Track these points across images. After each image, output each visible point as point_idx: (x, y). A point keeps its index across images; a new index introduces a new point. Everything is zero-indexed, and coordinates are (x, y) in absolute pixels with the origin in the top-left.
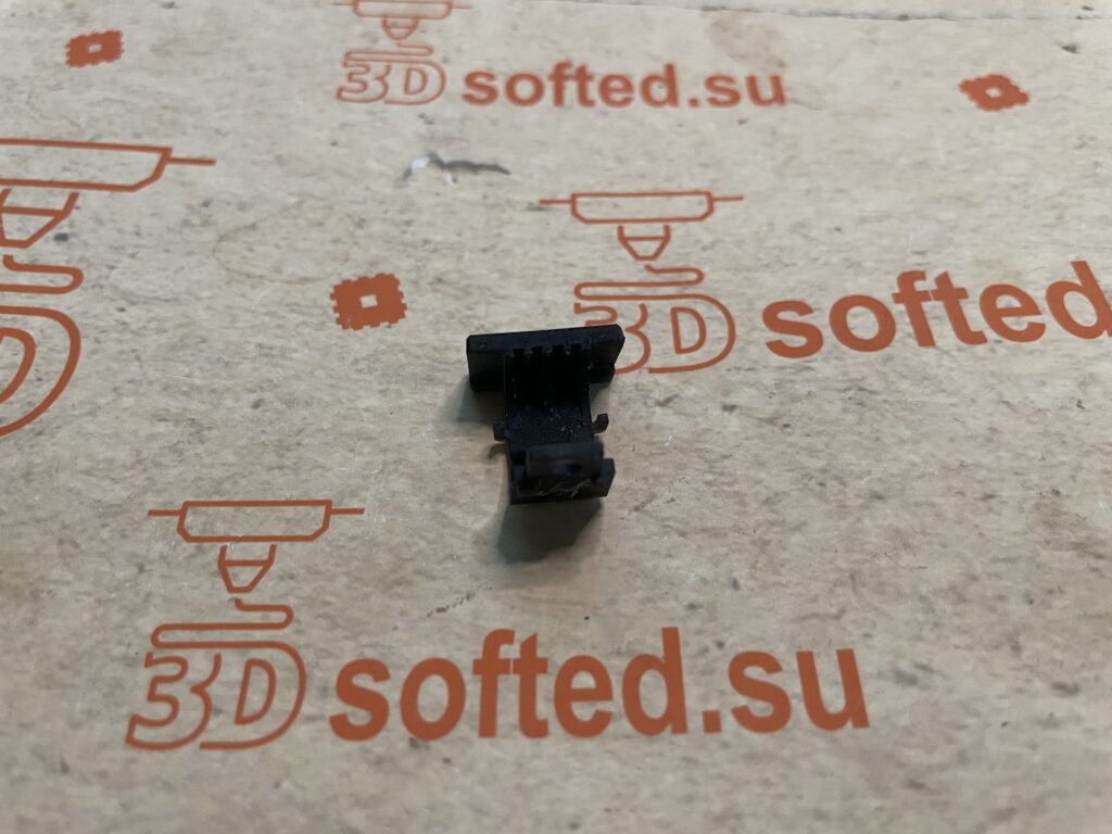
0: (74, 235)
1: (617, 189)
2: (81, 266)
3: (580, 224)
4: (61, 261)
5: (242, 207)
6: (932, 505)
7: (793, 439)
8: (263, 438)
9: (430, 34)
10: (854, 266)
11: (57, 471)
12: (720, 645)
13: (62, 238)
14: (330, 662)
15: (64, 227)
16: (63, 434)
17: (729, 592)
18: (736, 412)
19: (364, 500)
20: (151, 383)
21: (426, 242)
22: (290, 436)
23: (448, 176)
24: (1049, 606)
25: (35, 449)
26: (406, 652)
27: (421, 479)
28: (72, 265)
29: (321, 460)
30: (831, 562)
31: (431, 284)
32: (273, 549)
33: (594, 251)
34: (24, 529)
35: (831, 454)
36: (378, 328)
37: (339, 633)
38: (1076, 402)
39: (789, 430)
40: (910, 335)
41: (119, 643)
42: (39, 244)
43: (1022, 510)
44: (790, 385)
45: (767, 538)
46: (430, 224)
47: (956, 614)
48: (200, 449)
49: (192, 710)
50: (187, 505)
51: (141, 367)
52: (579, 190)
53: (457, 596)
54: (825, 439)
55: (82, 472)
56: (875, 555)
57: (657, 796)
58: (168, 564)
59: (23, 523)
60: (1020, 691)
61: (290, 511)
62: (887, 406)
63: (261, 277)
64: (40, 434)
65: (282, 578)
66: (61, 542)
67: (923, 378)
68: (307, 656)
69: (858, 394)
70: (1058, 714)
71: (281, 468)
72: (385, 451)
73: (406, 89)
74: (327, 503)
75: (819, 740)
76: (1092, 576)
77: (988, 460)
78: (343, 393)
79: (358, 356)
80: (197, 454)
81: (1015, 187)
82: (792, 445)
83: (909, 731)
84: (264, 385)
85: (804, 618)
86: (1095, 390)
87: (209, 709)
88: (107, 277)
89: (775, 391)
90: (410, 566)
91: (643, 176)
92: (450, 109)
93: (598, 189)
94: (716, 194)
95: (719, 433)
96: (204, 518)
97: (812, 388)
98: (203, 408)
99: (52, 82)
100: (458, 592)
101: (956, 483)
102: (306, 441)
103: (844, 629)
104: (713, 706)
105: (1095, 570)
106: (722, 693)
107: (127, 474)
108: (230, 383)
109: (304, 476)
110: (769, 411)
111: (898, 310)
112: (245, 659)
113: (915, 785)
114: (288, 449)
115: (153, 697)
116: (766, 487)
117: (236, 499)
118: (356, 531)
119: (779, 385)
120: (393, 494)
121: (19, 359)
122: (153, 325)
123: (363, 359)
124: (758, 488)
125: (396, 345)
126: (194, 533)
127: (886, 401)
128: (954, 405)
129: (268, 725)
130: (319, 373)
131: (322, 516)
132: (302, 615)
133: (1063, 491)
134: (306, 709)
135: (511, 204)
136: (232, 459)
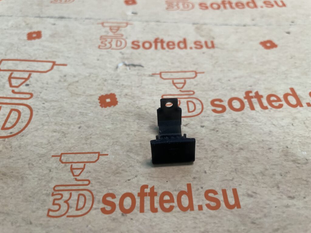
0: (31, 84)
1: (172, 70)
2: (33, 92)
3: (162, 80)
4: (27, 91)
5: (74, 76)
6: (255, 151)
7: (219, 134)
8: (82, 136)
9: (122, 31)
10: (234, 90)
11: (28, 146)
12: (202, 188)
13: (27, 85)
14: (100, 194)
15: (28, 82)
16: (29, 136)
17: (204, 174)
18: (204, 128)
19: (108, 152)
20: (52, 122)
21: (123, 85)
22: (88, 136)
23: (128, 68)
24: (286, 177)
25: (22, 140)
26: (120, 191)
27: (123, 146)
28: (31, 92)
29: (97, 142)
30: (230, 166)
31: (124, 96)
32: (85, 165)
33: (166, 87)
34: (19, 161)
35: (229, 138)
36: (111, 107)
37: (102, 186)
38: (291, 124)
39: (218, 132)
40: (248, 107)
41: (45, 190)
42: (21, 87)
43: (279, 152)
44: (218, 120)
45: (213, 160)
46: (124, 80)
47: (262, 179)
48: (65, 139)
49: (64, 207)
50: (62, 154)
51: (49, 118)
52: (162, 71)
53: (133, 176)
54: (227, 134)
55: (35, 146)
56: (241, 164)
57: (187, 227)
58: (57, 169)
59: (19, 159)
60: (280, 198)
61: (89, 155)
62: (243, 126)
63: (80, 95)
64: (23, 136)
65: (87, 172)
66: (29, 164)
67: (252, 118)
68: (94, 193)
69: (236, 123)
70: (289, 204)
71: (86, 144)
72: (113, 139)
73: (117, 45)
74: (99, 153)
75: (228, 212)
76: (297, 168)
77: (269, 139)
78: (102, 124)
79: (106, 114)
80: (64, 141)
81: (274, 69)
82: (219, 136)
83: (251, 209)
84: (82, 123)
85: (224, 180)
86: (296, 121)
87: (69, 207)
88: (40, 95)
89: (214, 122)
90: (121, 169)
91: (178, 67)
92: (128, 51)
93: (167, 71)
94: (197, 71)
95: (200, 133)
96: (66, 157)
97: (224, 121)
98: (66, 129)
99: (23, 45)
100: (133, 175)
101: (261, 145)
102: (93, 137)
103: (234, 183)
104: (200, 203)
105: (298, 167)
106: (203, 200)
107: (46, 146)
108: (72, 122)
109: (92, 146)
110: (213, 127)
111: (245, 101)
112: (78, 194)
113: (253, 223)
114: (88, 139)
115: (54, 204)
116: (212, 147)
117: (75, 152)
118: (106, 160)
119: (215, 120)
120: (116, 150)
121: (17, 117)
122: (52, 108)
123: (107, 115)
124: (210, 147)
125: (115, 111)
126: (64, 161)
127: (243, 124)
128: (260, 125)
129: (84, 211)
130: (96, 119)
131: (97, 156)
132: (93, 182)
133: (289, 147)
134: (94, 206)
135: (144, 75)
136: (73, 142)
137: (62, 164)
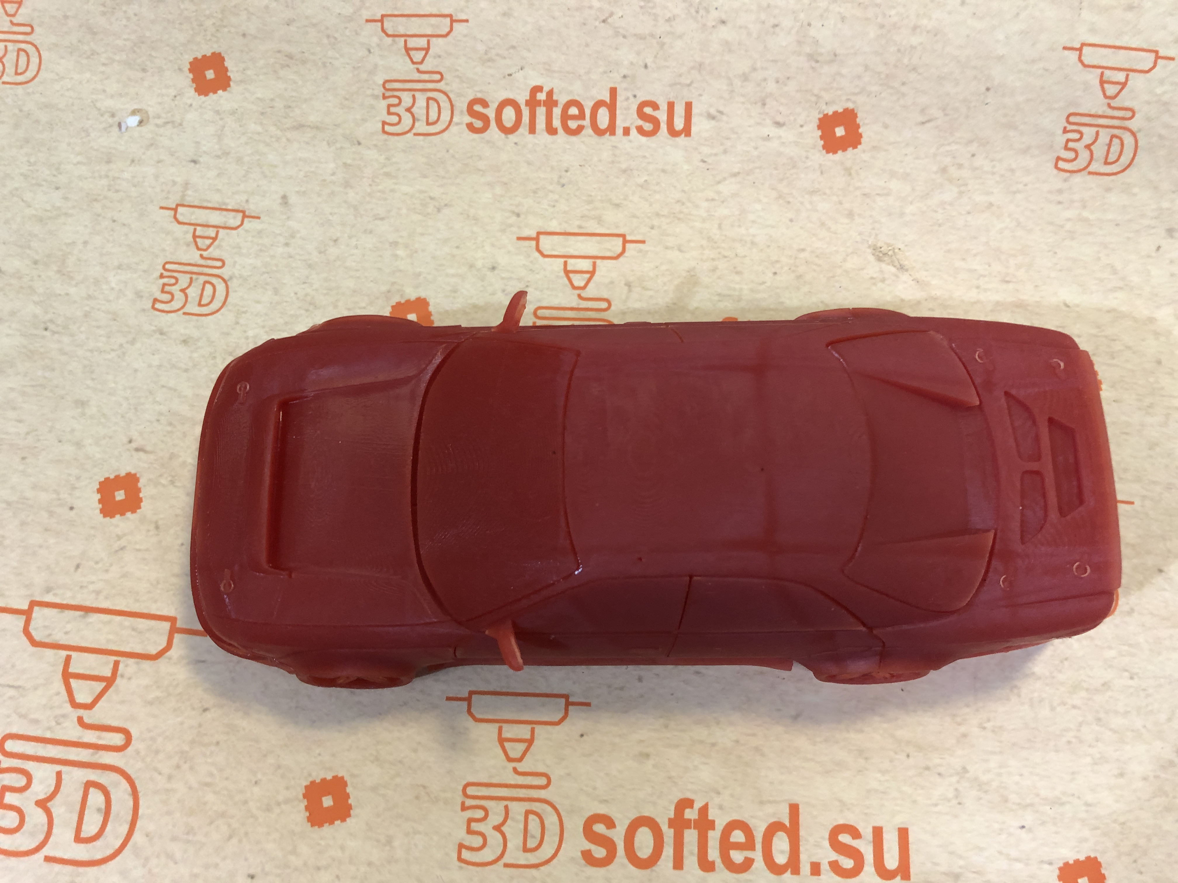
137: (386, 38)
